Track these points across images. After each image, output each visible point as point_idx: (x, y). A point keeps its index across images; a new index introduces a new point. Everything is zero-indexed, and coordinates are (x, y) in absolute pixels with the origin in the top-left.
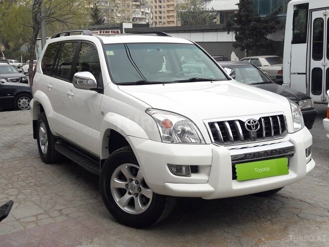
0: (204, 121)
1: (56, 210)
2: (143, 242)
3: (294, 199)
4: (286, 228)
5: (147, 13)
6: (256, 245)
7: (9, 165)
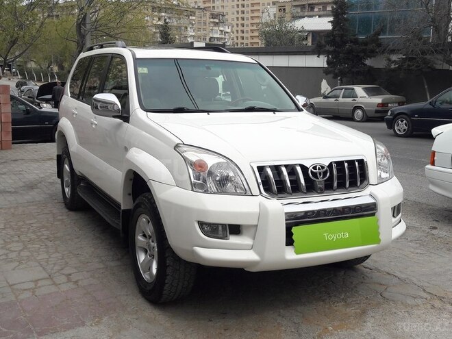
0: (252, 164)
1: (63, 274)
2: (168, 325)
3: (379, 271)
4: (364, 312)
5: (227, 32)
6: (319, 336)
7: (24, 211)
